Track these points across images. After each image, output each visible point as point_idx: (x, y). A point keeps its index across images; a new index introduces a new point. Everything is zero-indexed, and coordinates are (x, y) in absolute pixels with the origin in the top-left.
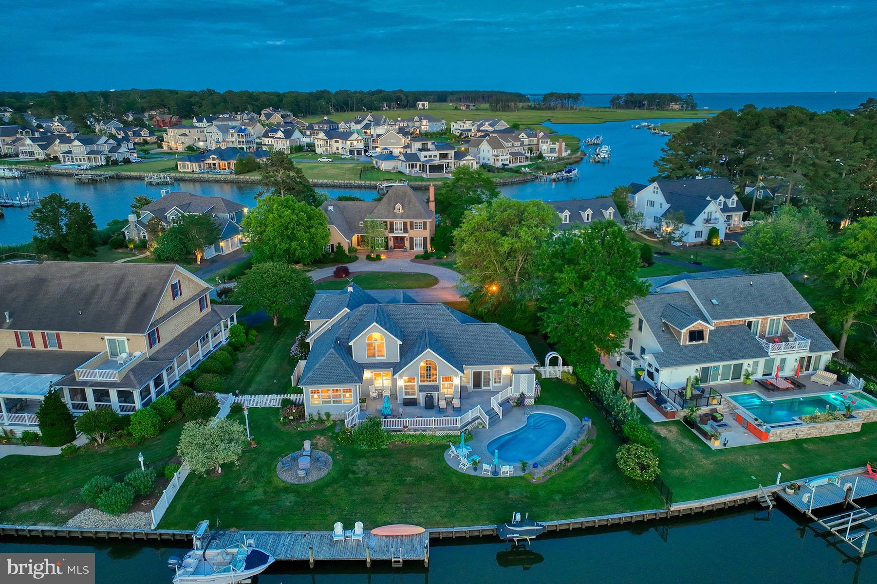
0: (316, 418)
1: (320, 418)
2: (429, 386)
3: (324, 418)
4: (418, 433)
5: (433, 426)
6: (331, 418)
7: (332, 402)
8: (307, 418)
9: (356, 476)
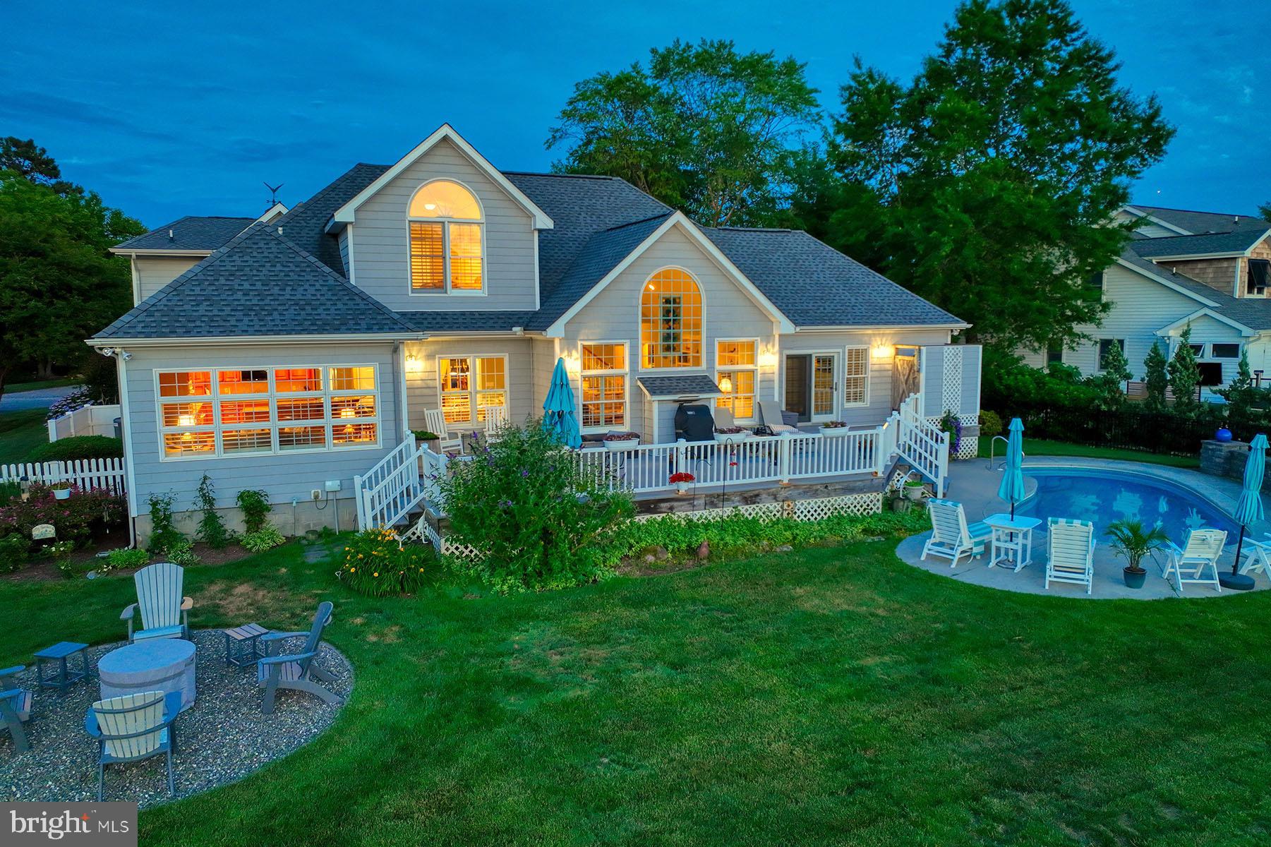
0: (191, 528)
1: (211, 519)
2: (679, 379)
3: (235, 523)
4: (727, 511)
5: (785, 477)
6: (274, 521)
7: (275, 439)
8: (142, 527)
9: (549, 698)
